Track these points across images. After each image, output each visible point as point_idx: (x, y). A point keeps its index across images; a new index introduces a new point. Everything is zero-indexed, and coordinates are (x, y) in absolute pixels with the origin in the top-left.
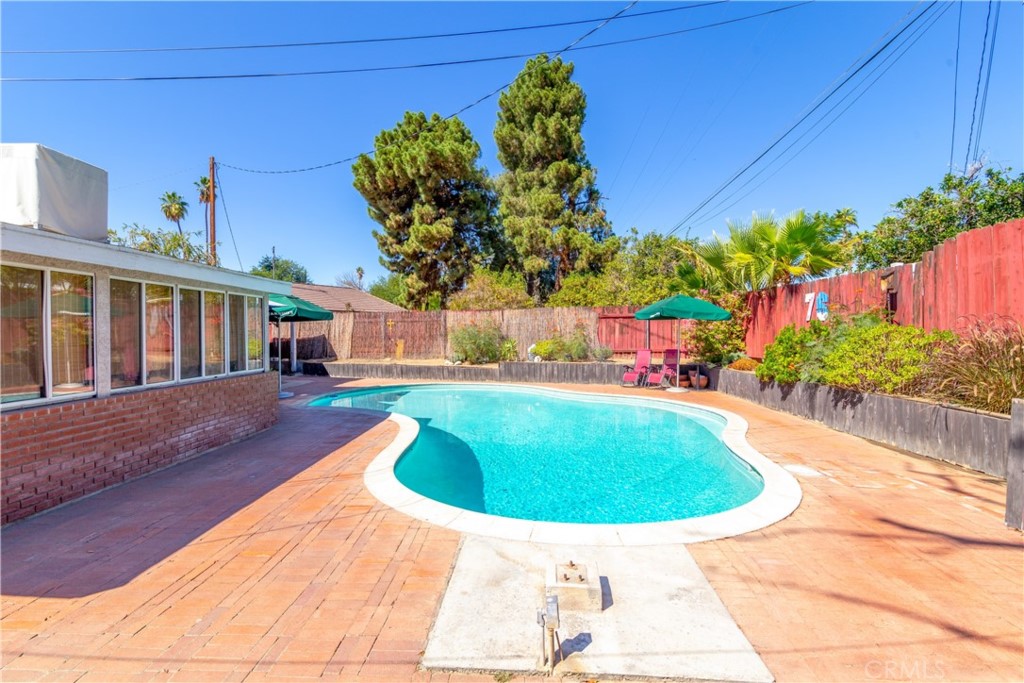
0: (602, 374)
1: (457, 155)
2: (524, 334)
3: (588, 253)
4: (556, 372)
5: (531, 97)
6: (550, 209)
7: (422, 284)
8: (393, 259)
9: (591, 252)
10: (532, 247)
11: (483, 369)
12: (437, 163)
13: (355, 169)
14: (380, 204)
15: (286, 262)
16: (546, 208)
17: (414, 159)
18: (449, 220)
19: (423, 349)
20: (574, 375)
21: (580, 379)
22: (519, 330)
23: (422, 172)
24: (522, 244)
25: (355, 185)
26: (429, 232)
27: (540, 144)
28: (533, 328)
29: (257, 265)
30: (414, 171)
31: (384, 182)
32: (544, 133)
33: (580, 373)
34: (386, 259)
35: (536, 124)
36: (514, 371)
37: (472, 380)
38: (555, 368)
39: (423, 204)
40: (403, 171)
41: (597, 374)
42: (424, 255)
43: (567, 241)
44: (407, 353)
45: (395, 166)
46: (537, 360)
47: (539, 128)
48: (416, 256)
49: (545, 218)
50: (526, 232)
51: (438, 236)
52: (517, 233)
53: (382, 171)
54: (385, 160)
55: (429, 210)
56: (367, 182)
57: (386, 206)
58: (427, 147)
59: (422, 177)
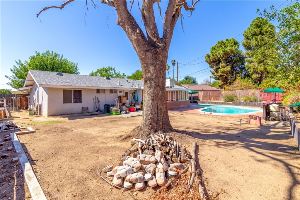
1: (231, 50)
2: (241, 96)
5: (252, 32)
6: (259, 61)
7: (223, 83)
8: (216, 77)
10: (254, 72)
11: (229, 103)
12: (226, 53)
13: (205, 57)
14: (212, 64)
16: (258, 61)
17: (219, 53)
18: (230, 66)
22: (239, 94)
23: (221, 56)
24: (251, 71)
25: (205, 61)
26: (223, 70)
27: (255, 43)
28: (243, 94)
30: (219, 56)
31: (212, 59)
34: (214, 77)
35: (254, 38)
36: (236, 103)
37: (226, 105)
39: (222, 63)
42: (222, 76)
43: (265, 69)
44: (214, 99)
45: (215, 56)
47: (255, 40)
48: (221, 76)
49: (258, 63)
50: (252, 68)
51: (226, 71)
52: (249, 68)
53: (212, 57)
54: (212, 54)
55: (224, 64)
56: (208, 60)
57: (213, 65)
58: (222, 50)
59: (221, 57)
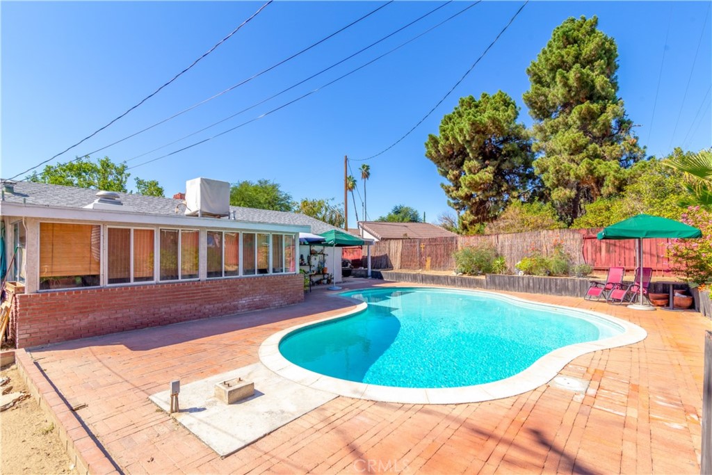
0: (574, 288)
1: (494, 120)
2: (515, 253)
3: (612, 179)
4: (531, 284)
5: (553, 59)
6: (573, 146)
7: (472, 217)
8: (456, 201)
9: (616, 178)
10: (558, 180)
11: (474, 279)
12: (478, 129)
13: (427, 145)
14: (443, 164)
15: (407, 208)
16: (570, 146)
17: (461, 130)
18: (490, 168)
19: (442, 264)
20: (548, 287)
21: (553, 290)
22: (511, 249)
23: (468, 138)
24: (549, 179)
25: (426, 155)
26: (473, 179)
27: (563, 95)
28: (523, 248)
29: (390, 211)
30: (462, 138)
31: (444, 150)
32: (566, 85)
33: (553, 286)
34: (452, 201)
35: (558, 78)
36: (497, 282)
37: (467, 287)
38: (531, 281)
39: (470, 160)
40: (455, 139)
41: (570, 287)
42: (472, 196)
43: (591, 171)
44: (432, 267)
45: (450, 138)
46: (521, 274)
47: (561, 82)
48: (468, 197)
49: (571, 154)
50: (551, 169)
51: (481, 182)
52: (544, 170)
53: (442, 142)
54: (444, 135)
55: (475, 163)
56: (433, 152)
57: (447, 166)
58: (469, 120)
59: (468, 141)
